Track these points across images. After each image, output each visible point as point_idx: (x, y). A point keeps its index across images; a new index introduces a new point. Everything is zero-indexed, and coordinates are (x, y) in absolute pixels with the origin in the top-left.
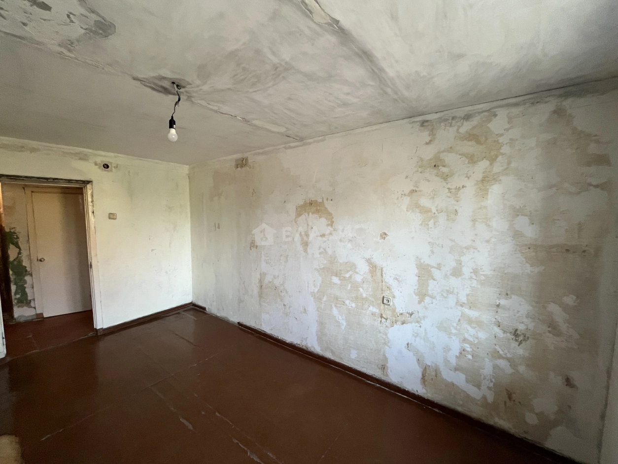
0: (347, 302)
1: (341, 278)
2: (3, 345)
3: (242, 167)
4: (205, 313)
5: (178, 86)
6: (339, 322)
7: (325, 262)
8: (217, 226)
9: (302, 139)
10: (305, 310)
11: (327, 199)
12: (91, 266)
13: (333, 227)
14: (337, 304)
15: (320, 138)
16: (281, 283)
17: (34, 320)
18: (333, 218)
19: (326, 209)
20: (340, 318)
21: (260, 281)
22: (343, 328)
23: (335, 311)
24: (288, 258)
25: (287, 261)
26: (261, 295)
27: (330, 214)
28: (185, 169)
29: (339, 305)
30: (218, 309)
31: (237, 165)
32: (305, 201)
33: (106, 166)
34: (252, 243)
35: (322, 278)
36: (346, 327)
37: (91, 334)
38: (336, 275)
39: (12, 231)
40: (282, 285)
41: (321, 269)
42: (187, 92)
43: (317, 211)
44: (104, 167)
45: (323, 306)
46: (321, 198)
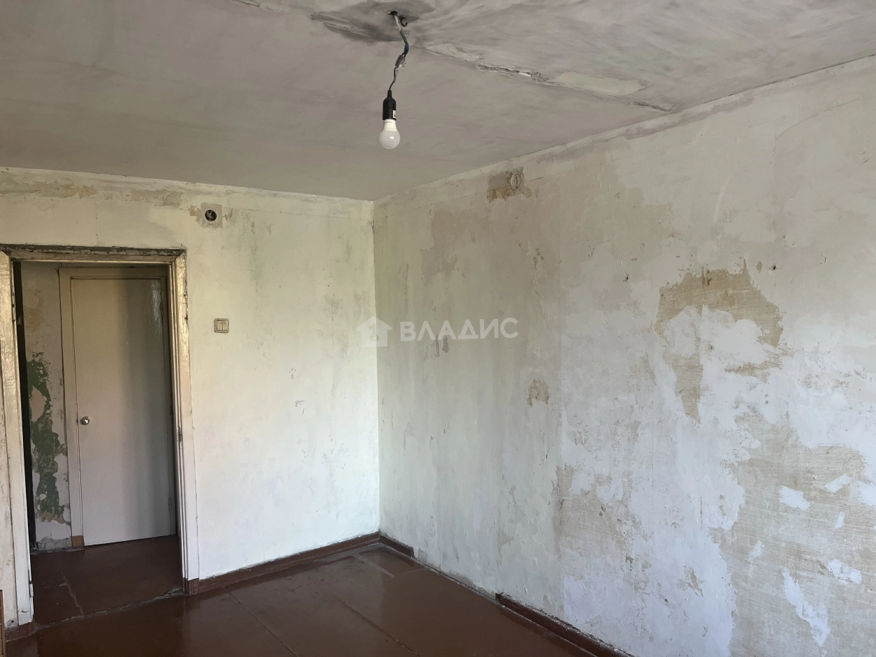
0: (834, 566)
1: (813, 494)
3: (506, 194)
4: (412, 564)
5: (401, 19)
6: (808, 623)
7: (756, 444)
8: (441, 345)
9: (677, 107)
10: (694, 577)
11: (759, 266)
13: (782, 346)
14: (798, 568)
15: (734, 98)
16: (619, 497)
17: (68, 550)
18: (779, 318)
19: (756, 294)
20: (810, 610)
21: (559, 489)
22: (820, 640)
23: (792, 591)
24: (639, 431)
25: (634, 438)
26: (559, 526)
27: (771, 308)
28: (366, 209)
29: (805, 574)
31: (494, 191)
32: (689, 275)
33: (211, 216)
34: (536, 388)
35: (747, 491)
36: (828, 639)
37: (175, 591)
38: (795, 484)
39: (37, 359)
40: (621, 502)
41: (740, 463)
43: (728, 301)
44: (208, 218)
45: (750, 571)
46: (739, 265)
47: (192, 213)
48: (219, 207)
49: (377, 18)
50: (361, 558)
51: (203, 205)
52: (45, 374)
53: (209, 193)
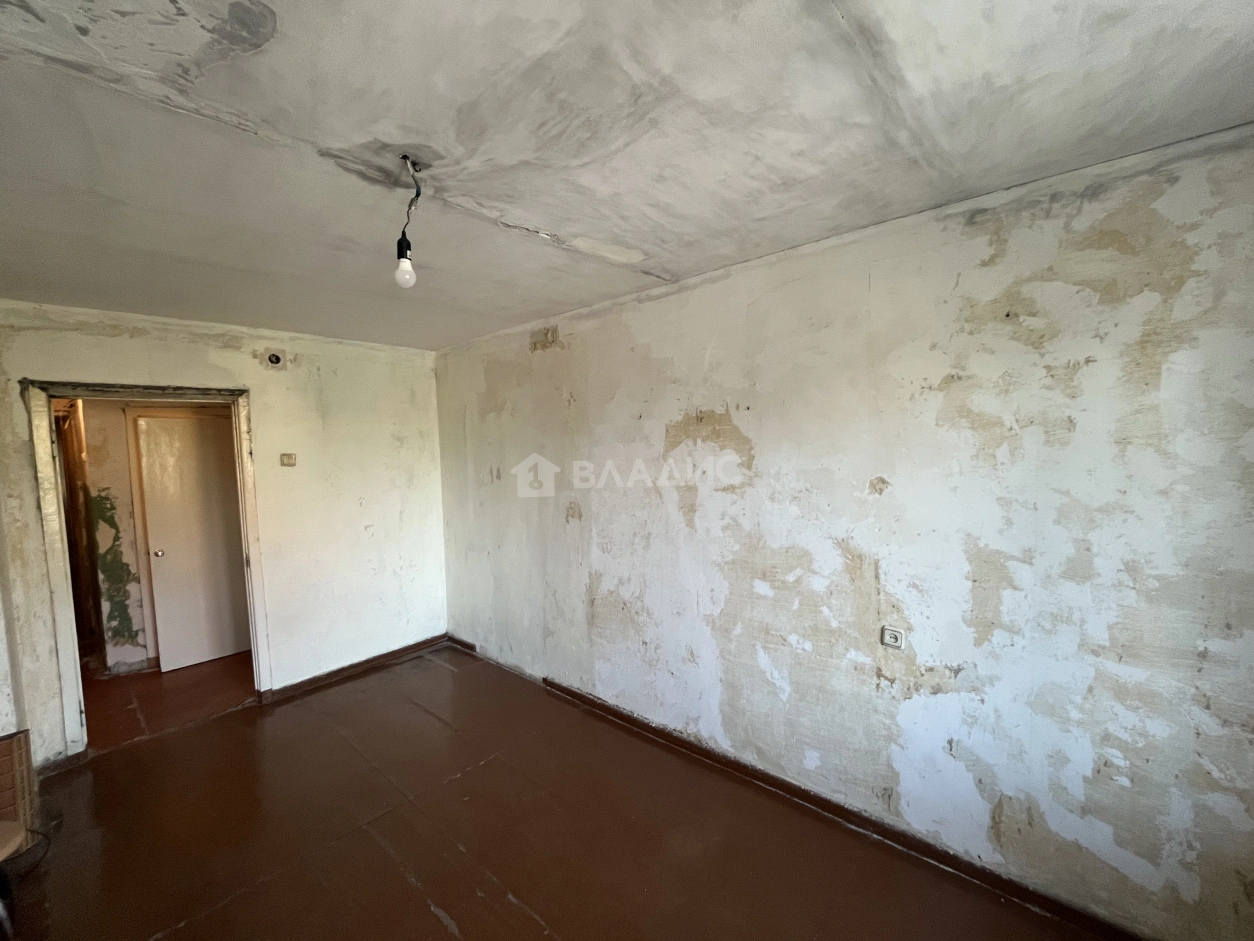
0: (793, 639)
1: (777, 584)
2: (82, 725)
3: (545, 347)
4: (474, 658)
5: (414, 164)
6: (774, 684)
7: (737, 547)
8: (495, 474)
9: (675, 278)
10: (692, 654)
11: (738, 407)
12: (248, 561)
13: (754, 470)
14: (766, 642)
15: (718, 272)
16: (637, 594)
17: (144, 671)
18: (751, 448)
19: (736, 429)
20: (776, 674)
21: (591, 590)
22: (784, 697)
23: (763, 660)
24: (651, 540)
25: (647, 547)
26: (591, 619)
27: (746, 441)
28: (430, 359)
29: (772, 646)
30: (501, 650)
31: (535, 344)
32: (687, 414)
33: (275, 359)
34: (571, 508)
35: (731, 584)
36: (790, 696)
37: (249, 701)
38: (764, 577)
39: (103, 494)
40: (638, 598)
41: (726, 563)
42: (433, 178)
43: (716, 435)
44: (272, 362)
45: (733, 647)
46: (723, 406)
47: (255, 356)
48: (284, 351)
49: (390, 162)
50: (429, 657)
51: (267, 349)
52: (113, 508)
53: (273, 339)
